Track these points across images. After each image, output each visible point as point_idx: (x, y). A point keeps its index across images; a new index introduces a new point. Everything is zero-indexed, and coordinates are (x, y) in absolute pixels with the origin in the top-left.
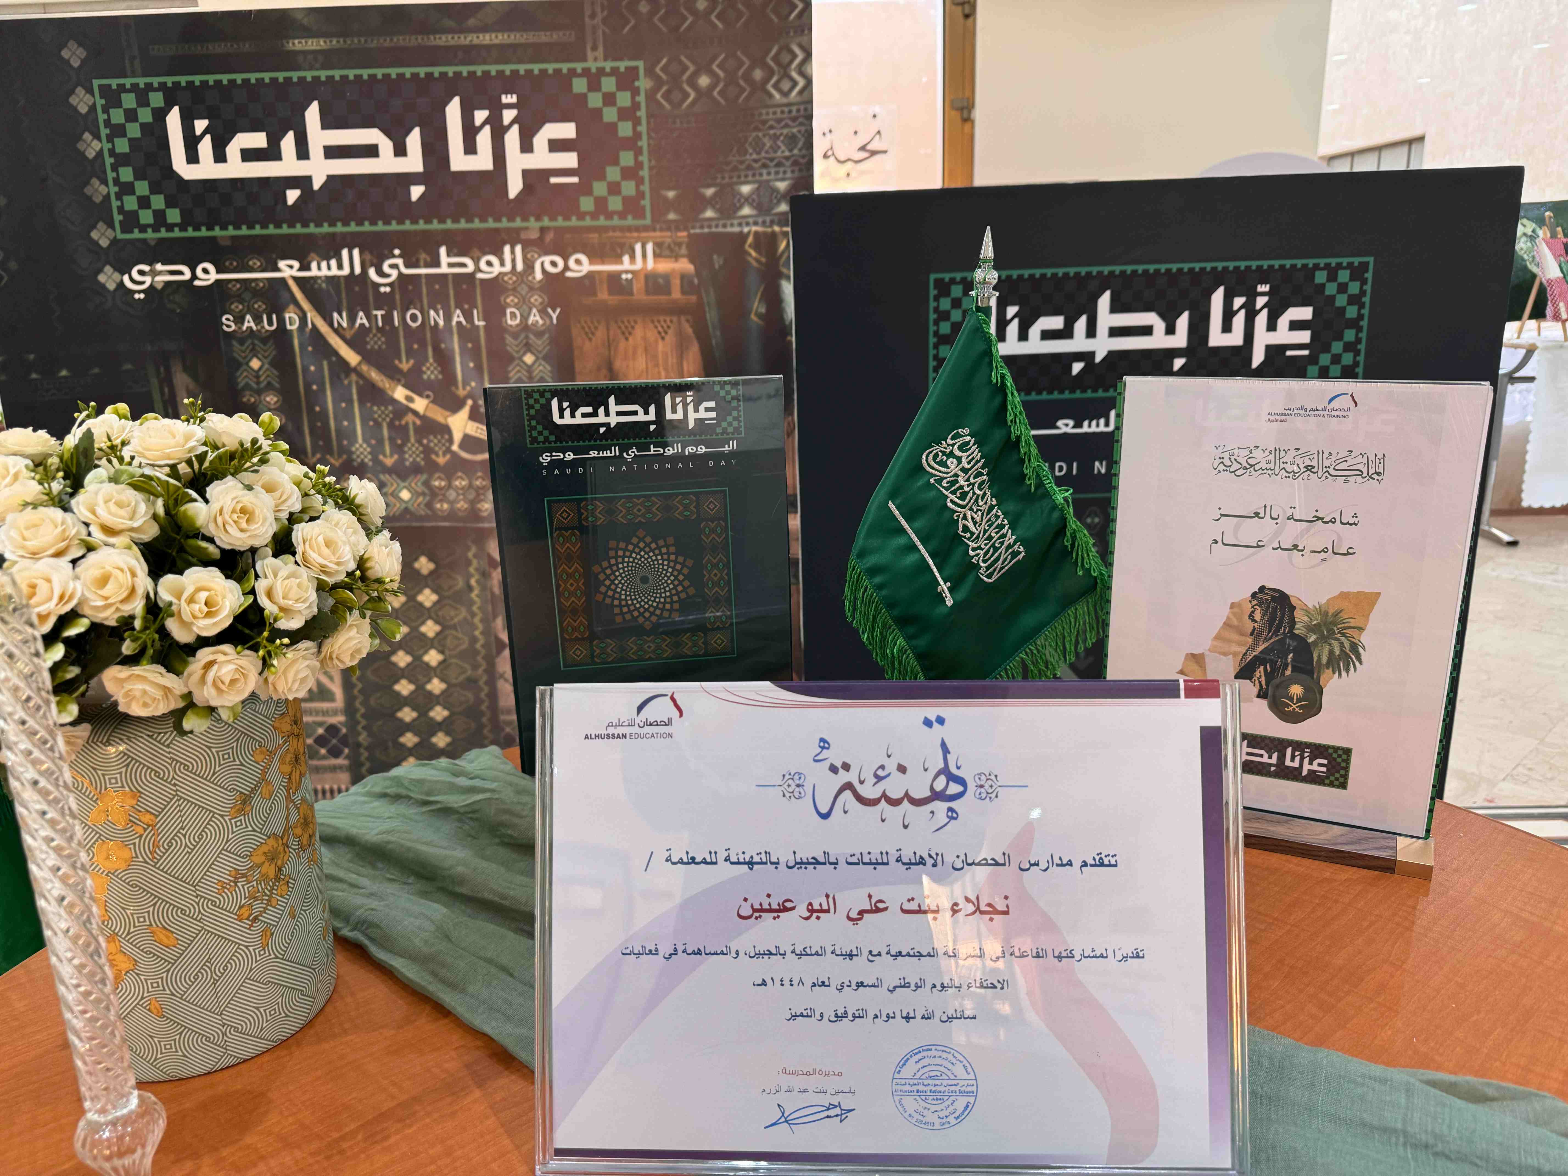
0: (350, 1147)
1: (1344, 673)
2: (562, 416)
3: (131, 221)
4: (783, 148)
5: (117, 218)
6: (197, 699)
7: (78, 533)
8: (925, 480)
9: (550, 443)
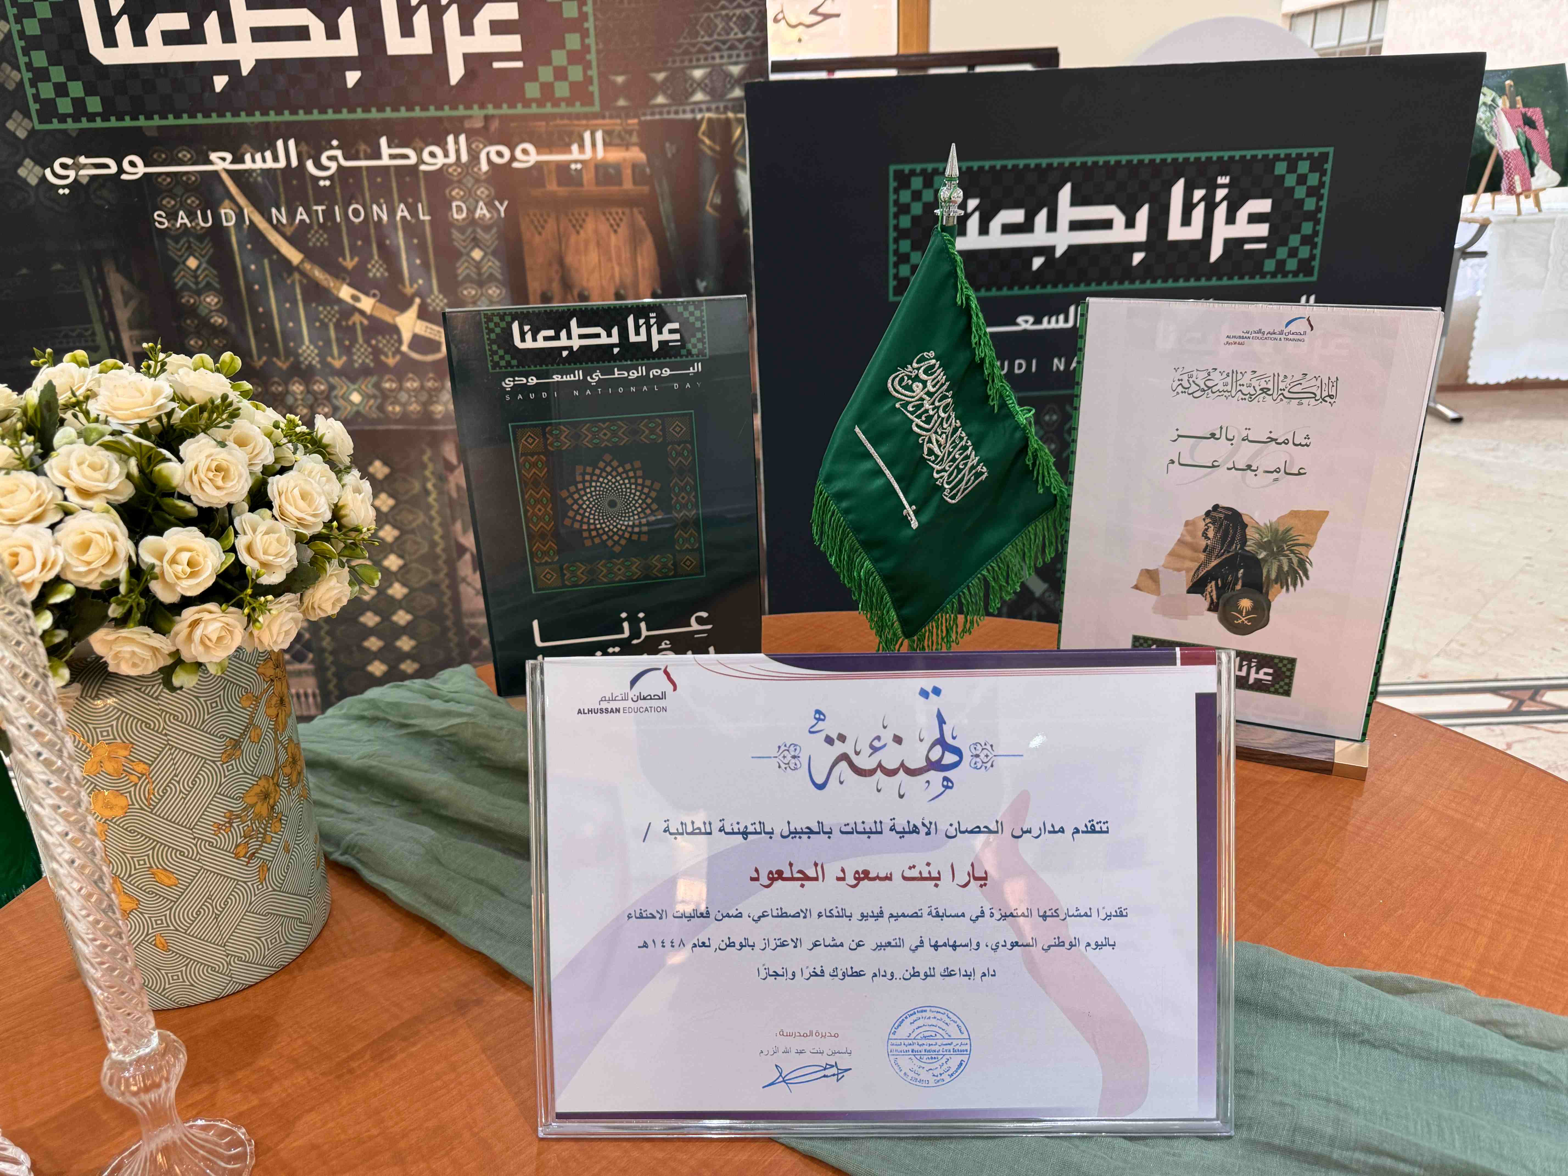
0: (359, 1066)
1: (1291, 588)
2: (523, 340)
3: (48, 111)
4: (736, 30)
5: (34, 107)
6: (186, 656)
7: (54, 497)
8: (890, 405)
9: (512, 367)
